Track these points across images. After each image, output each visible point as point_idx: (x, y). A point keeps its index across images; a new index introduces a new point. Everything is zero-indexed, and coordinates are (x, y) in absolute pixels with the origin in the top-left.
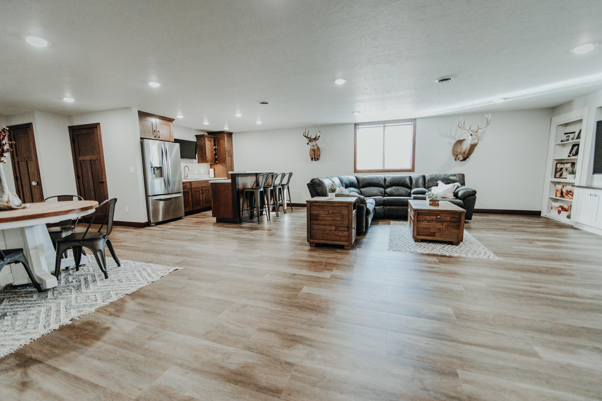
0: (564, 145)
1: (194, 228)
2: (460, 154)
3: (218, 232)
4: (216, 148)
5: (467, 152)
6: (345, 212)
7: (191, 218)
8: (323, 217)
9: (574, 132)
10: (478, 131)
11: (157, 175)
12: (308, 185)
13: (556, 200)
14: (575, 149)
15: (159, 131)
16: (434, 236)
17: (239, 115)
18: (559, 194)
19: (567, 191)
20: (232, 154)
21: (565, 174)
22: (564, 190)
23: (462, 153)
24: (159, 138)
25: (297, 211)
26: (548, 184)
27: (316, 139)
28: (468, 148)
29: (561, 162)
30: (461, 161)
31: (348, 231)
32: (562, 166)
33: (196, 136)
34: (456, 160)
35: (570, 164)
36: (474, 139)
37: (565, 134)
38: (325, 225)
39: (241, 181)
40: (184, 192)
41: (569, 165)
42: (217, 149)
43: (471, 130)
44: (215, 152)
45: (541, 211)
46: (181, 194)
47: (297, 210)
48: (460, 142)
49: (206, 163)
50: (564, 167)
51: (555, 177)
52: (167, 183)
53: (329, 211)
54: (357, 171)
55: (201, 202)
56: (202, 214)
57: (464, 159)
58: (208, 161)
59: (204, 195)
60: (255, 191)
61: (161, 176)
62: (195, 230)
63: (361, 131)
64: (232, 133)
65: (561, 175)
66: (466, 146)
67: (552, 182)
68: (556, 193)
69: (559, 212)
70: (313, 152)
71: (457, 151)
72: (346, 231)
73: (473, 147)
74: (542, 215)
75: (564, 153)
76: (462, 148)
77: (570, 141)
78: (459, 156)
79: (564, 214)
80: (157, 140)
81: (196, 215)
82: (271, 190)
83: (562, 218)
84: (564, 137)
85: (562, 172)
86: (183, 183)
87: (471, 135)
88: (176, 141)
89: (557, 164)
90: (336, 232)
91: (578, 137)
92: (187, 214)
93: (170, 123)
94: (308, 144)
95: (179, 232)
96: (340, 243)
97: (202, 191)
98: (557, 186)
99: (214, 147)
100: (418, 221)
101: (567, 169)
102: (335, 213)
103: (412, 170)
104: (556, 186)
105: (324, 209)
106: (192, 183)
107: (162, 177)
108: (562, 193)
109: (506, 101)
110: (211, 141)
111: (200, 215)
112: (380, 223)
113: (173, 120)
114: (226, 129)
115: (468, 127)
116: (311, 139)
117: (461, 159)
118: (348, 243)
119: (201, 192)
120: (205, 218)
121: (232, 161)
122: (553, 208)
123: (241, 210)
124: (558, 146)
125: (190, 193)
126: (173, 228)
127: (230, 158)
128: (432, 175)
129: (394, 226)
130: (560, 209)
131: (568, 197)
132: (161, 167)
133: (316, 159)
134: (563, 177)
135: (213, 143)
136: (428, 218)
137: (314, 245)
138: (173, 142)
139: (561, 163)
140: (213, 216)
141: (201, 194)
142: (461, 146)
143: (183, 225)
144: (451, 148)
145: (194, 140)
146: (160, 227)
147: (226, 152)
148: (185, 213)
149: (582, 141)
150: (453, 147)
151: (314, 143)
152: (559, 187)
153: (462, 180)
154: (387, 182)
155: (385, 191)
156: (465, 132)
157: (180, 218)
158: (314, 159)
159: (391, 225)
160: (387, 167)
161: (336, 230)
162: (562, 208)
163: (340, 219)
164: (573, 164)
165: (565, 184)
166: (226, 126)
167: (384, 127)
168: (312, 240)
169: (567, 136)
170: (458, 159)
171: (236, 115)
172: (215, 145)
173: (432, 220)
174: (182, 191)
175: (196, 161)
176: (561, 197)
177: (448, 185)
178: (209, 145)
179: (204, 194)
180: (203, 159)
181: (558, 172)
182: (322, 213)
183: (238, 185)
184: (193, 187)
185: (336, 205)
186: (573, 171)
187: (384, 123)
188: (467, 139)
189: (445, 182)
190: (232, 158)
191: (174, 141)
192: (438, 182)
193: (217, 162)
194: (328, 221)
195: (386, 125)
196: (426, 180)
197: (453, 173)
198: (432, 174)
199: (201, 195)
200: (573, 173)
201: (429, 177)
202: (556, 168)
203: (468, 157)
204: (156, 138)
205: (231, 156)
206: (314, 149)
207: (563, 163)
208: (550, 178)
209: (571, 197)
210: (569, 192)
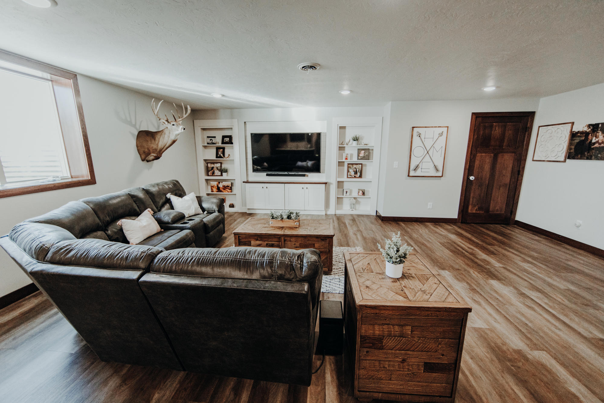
5: (163, 150)
14: (221, 152)
18: (215, 190)
19: (224, 186)
21: (217, 173)
22: (221, 186)
23: (158, 150)
26: (202, 181)
28: (168, 145)
29: (209, 162)
30: (150, 161)
32: (213, 166)
34: (143, 160)
35: (220, 164)
37: (208, 137)
48: (150, 134)
51: (208, 175)
57: (155, 159)
65: (213, 173)
66: (164, 141)
67: (205, 180)
68: (212, 189)
71: (148, 148)
73: (173, 143)
75: (211, 154)
76: (158, 144)
78: (152, 154)
84: (208, 140)
85: (214, 171)
89: (207, 163)
91: (225, 142)
98: (211, 183)
101: (217, 168)
104: (209, 183)
124: (204, 147)
131: (226, 191)
134: (215, 175)
139: (211, 163)
142: (155, 140)
149: (236, 146)
152: (214, 183)
156: (164, 123)
164: (222, 164)
165: (219, 181)
169: (210, 140)
170: (148, 158)
176: (218, 192)
181: (209, 171)
186: (224, 169)
189: (177, 195)
192: (169, 195)
200: (225, 171)
201: (154, 190)
202: (207, 167)
207: (214, 163)
208: (203, 176)
209: (229, 191)
210: (225, 188)
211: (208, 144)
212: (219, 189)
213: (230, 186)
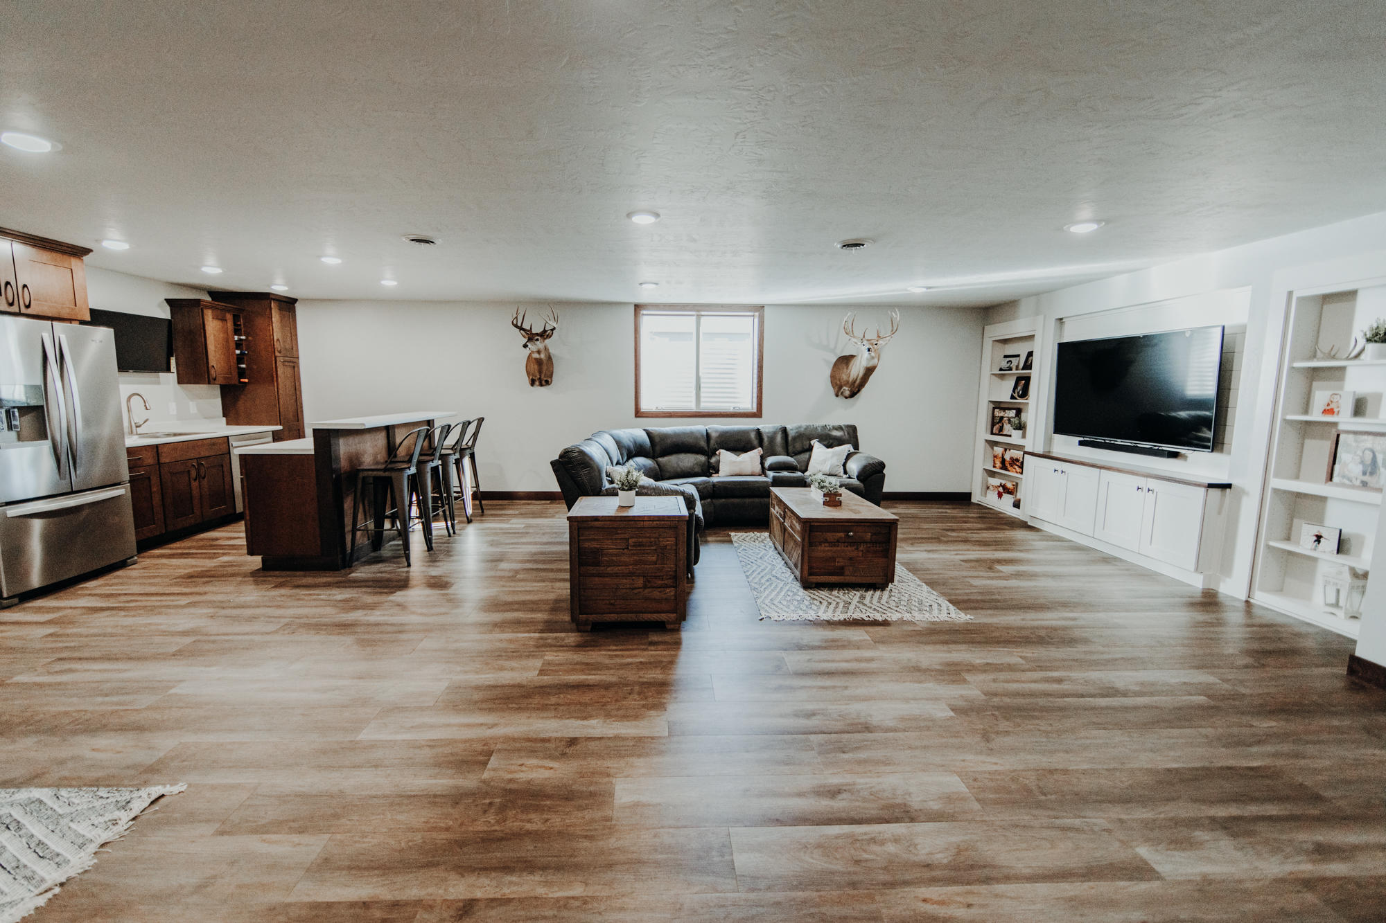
0: (1002, 377)
1: (184, 601)
2: (845, 385)
3: (278, 607)
4: (241, 340)
5: (858, 382)
6: (668, 541)
7: (164, 561)
8: (612, 555)
9: (1018, 356)
10: (879, 342)
11: (25, 433)
12: (553, 464)
13: (992, 474)
14: (1023, 386)
15: (25, 286)
16: (842, 574)
17: (331, 260)
18: (998, 464)
19: (1011, 458)
20: (295, 360)
21: (1007, 428)
22: (1007, 457)
23: (850, 381)
24: (28, 306)
25: (501, 515)
26: (981, 445)
27: (544, 335)
28: (861, 375)
29: (998, 405)
30: (846, 398)
31: (675, 587)
32: (1002, 414)
33: (168, 301)
34: (837, 396)
35: (1014, 411)
36: (873, 358)
37: (1005, 357)
38: (616, 575)
39: (344, 448)
40: (132, 481)
41: (1012, 413)
42: (244, 343)
43: (868, 340)
44: (238, 352)
45: (970, 494)
46: (122, 488)
47: (503, 512)
48: (845, 360)
49: (209, 383)
50: (1006, 415)
51: (992, 433)
52: (66, 458)
53: (627, 540)
54: (643, 413)
55: (196, 502)
56: (202, 540)
57: (853, 395)
58: (215, 379)
59: (205, 482)
60: (394, 475)
61: (41, 432)
62: (192, 610)
63: (649, 322)
64: (295, 300)
65: (1001, 429)
66: (856, 370)
67: (987, 441)
68: (994, 462)
69: (1000, 495)
70: (536, 367)
71: (839, 380)
72: (671, 587)
73: (869, 371)
74: (974, 500)
75: (1004, 392)
76: (849, 373)
77: (1014, 371)
78: (844, 388)
79: (1008, 499)
80: (19, 314)
81: (176, 548)
82: (432, 468)
83: (1004, 505)
84: (1004, 364)
85: (1003, 425)
86: (131, 451)
87: (869, 350)
88: (99, 317)
89: (994, 409)
90: (647, 591)
91: (1028, 366)
92: (145, 546)
93: (74, 262)
94: (525, 346)
95: (129, 621)
96: (655, 617)
97: (198, 470)
98: (995, 448)
99: (236, 338)
100: (811, 544)
101: (1009, 420)
102: (643, 545)
103: (758, 414)
104: (993, 449)
105: (617, 536)
106: (161, 450)
107: (46, 438)
108: (1003, 461)
109: (929, 290)
110: (223, 320)
111: (194, 544)
112: (709, 539)
113: (87, 251)
114: (280, 288)
115: (858, 332)
116: (532, 334)
117: (847, 393)
118: (675, 615)
119: (194, 473)
120: (214, 556)
121: (296, 378)
122: (991, 487)
123: (348, 528)
124: (994, 377)
125: (155, 480)
126: (102, 609)
127: (289, 371)
128: (800, 427)
129: (743, 547)
130: (1001, 489)
131: (1014, 470)
132: (42, 406)
133: (543, 383)
134: (1005, 433)
135: (230, 324)
136: (831, 536)
137: (589, 628)
138: (83, 322)
140: (251, 552)
141: (195, 480)
142: (847, 368)
143: (136, 589)
144: (828, 372)
145: (165, 313)
146: (40, 608)
147: (277, 354)
148: (138, 542)
149: (1034, 373)
150: (833, 370)
151: (540, 345)
152: (999, 450)
153: (851, 436)
154: (712, 442)
155: (709, 462)
156: (856, 342)
157: (122, 565)
158: (537, 383)
159: (736, 545)
160: (706, 406)
161: (645, 587)
162: (1004, 487)
163: (654, 558)
164: (1019, 412)
166: (279, 280)
167: (699, 317)
168: (583, 617)
169: (1008, 362)
170: (842, 393)
171: (323, 259)
172: (237, 332)
173: (838, 541)
174: (125, 474)
175: (172, 377)
176: (1001, 468)
177: (830, 450)
178: (214, 329)
179: (204, 478)
180: (194, 373)
181: (996, 424)
182: (610, 547)
183: (338, 458)
184: (163, 460)
185: (646, 524)
186: (1020, 423)
187: (698, 309)
188: (859, 357)
189: (825, 443)
190: (296, 369)
191: (88, 318)
192: (812, 442)
193: (246, 380)
194: (626, 564)
195: (703, 313)
196: (790, 438)
197: (837, 424)
198: (799, 424)
199: (195, 484)
200: (1021, 427)
201: (795, 431)
202: (993, 417)
203: (859, 391)
204: (15, 309)
205: (294, 365)
206: (541, 359)
207: (1004, 409)
208: (983, 434)
209: (1019, 470)
210: (1014, 461)
211: (1001, 370)
212: (1004, 467)
213: (1021, 460)
